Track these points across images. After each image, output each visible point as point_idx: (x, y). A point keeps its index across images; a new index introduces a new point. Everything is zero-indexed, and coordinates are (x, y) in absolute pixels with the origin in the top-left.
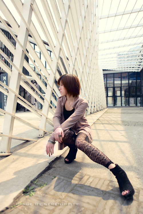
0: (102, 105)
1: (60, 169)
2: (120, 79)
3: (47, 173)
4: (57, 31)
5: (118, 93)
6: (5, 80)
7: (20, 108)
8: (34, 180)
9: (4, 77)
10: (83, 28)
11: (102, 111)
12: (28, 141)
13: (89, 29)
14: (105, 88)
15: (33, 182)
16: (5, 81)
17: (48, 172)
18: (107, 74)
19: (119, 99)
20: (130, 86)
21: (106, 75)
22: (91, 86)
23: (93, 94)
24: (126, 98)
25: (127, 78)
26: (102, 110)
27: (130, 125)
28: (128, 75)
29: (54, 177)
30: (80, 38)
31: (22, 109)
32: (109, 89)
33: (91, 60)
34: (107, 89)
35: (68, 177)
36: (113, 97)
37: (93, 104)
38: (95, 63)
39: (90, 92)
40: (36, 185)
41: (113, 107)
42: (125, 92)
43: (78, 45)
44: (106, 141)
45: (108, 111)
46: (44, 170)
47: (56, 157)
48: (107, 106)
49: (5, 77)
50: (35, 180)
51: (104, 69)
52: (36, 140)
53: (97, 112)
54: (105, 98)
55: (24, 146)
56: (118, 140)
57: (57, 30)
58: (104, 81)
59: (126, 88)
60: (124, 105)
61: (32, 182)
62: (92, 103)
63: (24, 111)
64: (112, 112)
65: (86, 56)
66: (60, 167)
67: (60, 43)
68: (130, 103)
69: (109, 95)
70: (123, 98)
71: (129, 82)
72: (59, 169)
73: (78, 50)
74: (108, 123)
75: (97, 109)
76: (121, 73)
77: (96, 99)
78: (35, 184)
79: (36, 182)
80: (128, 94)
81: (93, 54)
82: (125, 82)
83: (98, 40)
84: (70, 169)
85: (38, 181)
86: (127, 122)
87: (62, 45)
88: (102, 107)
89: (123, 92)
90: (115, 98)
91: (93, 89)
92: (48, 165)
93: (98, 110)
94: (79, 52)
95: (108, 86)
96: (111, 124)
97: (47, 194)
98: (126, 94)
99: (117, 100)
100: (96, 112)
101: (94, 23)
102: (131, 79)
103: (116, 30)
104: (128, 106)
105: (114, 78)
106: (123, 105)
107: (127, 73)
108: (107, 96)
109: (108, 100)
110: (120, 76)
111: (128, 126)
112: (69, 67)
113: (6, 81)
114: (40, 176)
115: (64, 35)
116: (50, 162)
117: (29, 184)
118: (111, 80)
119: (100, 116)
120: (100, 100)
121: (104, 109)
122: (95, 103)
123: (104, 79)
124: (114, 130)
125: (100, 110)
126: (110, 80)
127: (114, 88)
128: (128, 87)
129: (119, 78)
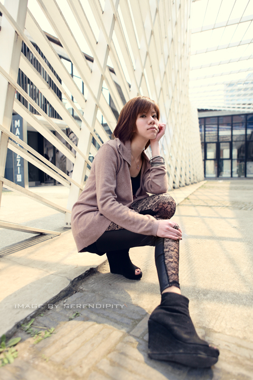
0: (195, 174)
1: (93, 294)
2: (230, 127)
3: (61, 303)
4: (102, 10)
5: (226, 153)
6: (17, 126)
7: (46, 179)
8: (26, 321)
9: (16, 121)
10: (157, 11)
11: (195, 185)
12: (42, 234)
13: (170, 19)
14: (202, 143)
15: (21, 326)
16: (18, 130)
17: (65, 301)
18: (205, 118)
19: (226, 165)
20: (248, 140)
21: (203, 120)
22: (174, 135)
23: (178, 152)
24: (241, 162)
25: (242, 125)
26: (195, 183)
27: (250, 209)
28: (245, 119)
29: (75, 314)
30: (152, 33)
31: (50, 181)
32: (208, 145)
33: (175, 85)
34: (205, 145)
35: (107, 314)
36: (217, 161)
37: (178, 170)
38: (182, 92)
39: (172, 146)
40: (29, 333)
41: (216, 179)
42: (239, 152)
43: (148, 46)
44: (201, 237)
45: (207, 185)
46: (57, 296)
47: (88, 269)
48: (205, 177)
49: (19, 121)
50: (29, 321)
51: (200, 108)
52: (58, 233)
53: (187, 187)
54: (202, 163)
55: (32, 243)
56: (226, 235)
57: (101, 7)
58: (201, 131)
59: (240, 144)
60: (237, 176)
61: (18, 326)
62: (176, 168)
63: (53, 184)
64: (213, 187)
65: (165, 73)
66: (93, 291)
67: (108, 34)
68: (247, 171)
69: (208, 158)
70: (235, 163)
71: (246, 132)
72: (90, 295)
73: (148, 57)
74: (205, 205)
75: (185, 180)
76: (232, 116)
77: (184, 163)
78: (26, 331)
79: (28, 327)
80: (244, 155)
81: (178, 71)
82: (239, 132)
83: (190, 47)
84: (117, 295)
85: (35, 323)
86: (243, 203)
87: (112, 39)
88: (195, 177)
89: (235, 152)
90: (220, 163)
91: (179, 143)
92: (66, 284)
93: (187, 183)
94: (150, 61)
95: (207, 140)
96: (210, 207)
97: (45, 360)
98: (240, 155)
99: (223, 165)
100: (184, 186)
101: (180, 7)
102: (250, 126)
103: (225, 25)
104: (244, 176)
105: (218, 125)
106: (235, 175)
107: (243, 116)
108: (205, 159)
109: (206, 167)
110: (230, 122)
111: (245, 211)
112: (128, 91)
113: (19, 128)
114: (44, 311)
115: (115, 18)
116: (73, 279)
117: (9, 331)
118: (213, 129)
119: (191, 193)
120: (191, 165)
121: (199, 182)
122: (181, 168)
123: (200, 127)
124: (217, 218)
125: (192, 184)
126: (210, 129)
127: (218, 145)
128: (244, 143)
129: (228, 124)
